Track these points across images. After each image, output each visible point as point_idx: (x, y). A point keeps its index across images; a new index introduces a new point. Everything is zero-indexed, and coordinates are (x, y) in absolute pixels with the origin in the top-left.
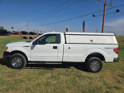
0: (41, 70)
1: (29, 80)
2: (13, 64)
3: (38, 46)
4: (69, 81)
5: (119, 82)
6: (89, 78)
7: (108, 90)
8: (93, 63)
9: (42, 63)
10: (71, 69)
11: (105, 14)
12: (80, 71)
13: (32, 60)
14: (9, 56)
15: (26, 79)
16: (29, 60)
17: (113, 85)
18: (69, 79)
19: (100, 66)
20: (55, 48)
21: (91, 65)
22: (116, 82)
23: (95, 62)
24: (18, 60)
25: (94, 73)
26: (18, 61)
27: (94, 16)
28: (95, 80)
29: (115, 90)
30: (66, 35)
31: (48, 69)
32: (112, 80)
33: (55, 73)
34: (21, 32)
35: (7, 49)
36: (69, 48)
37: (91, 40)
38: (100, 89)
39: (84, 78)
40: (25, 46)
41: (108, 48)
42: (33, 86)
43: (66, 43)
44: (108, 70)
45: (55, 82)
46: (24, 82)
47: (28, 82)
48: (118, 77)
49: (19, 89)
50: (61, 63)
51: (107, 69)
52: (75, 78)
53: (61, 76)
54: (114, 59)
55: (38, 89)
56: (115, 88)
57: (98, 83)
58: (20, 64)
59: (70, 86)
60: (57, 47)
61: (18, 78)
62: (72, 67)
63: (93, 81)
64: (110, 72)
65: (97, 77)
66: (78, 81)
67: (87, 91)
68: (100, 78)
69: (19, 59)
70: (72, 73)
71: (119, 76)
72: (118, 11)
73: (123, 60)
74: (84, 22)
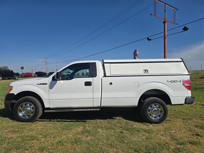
0: (66, 123)
1: (45, 137)
2: (20, 114)
3: (61, 83)
4: (112, 136)
5: (198, 135)
6: (145, 131)
7: (179, 146)
8: (151, 107)
9: (68, 110)
10: (116, 121)
11: (166, 35)
12: (132, 122)
13: (52, 106)
14: (14, 101)
15: (41, 136)
16: (46, 106)
17: (187, 139)
18: (112, 134)
19: (163, 112)
20: (88, 84)
21: (149, 111)
22: (193, 135)
23: (155, 105)
24: (28, 107)
25: (154, 125)
26: (29, 109)
27: (149, 39)
28: (157, 134)
29: (191, 147)
30: (105, 64)
31: (77, 121)
32: (185, 132)
33: (89, 127)
34: (36, 73)
35: (11, 90)
36: (111, 84)
37: (145, 70)
38: (165, 145)
39: (138, 131)
40: (40, 84)
41: (174, 81)
42: (52, 144)
43: (105, 76)
44: (178, 120)
45: (89, 138)
46: (37, 140)
47: (43, 139)
48: (196, 129)
49: (27, 148)
50: (99, 109)
51: (177, 117)
52: (122, 132)
53: (100, 130)
54: (186, 99)
55: (59, 148)
56: (190, 143)
57: (162, 137)
58: (32, 113)
59: (114, 143)
60: (91, 82)
61: (27, 134)
62: (118, 118)
63: (152, 135)
64: (181, 122)
65: (159, 130)
66: (128, 135)
67: (143, 149)
68: (165, 131)
69: (30, 105)
70: (118, 125)
71: (196, 126)
72: (185, 29)
73: (203, 105)
74: (136, 51)
